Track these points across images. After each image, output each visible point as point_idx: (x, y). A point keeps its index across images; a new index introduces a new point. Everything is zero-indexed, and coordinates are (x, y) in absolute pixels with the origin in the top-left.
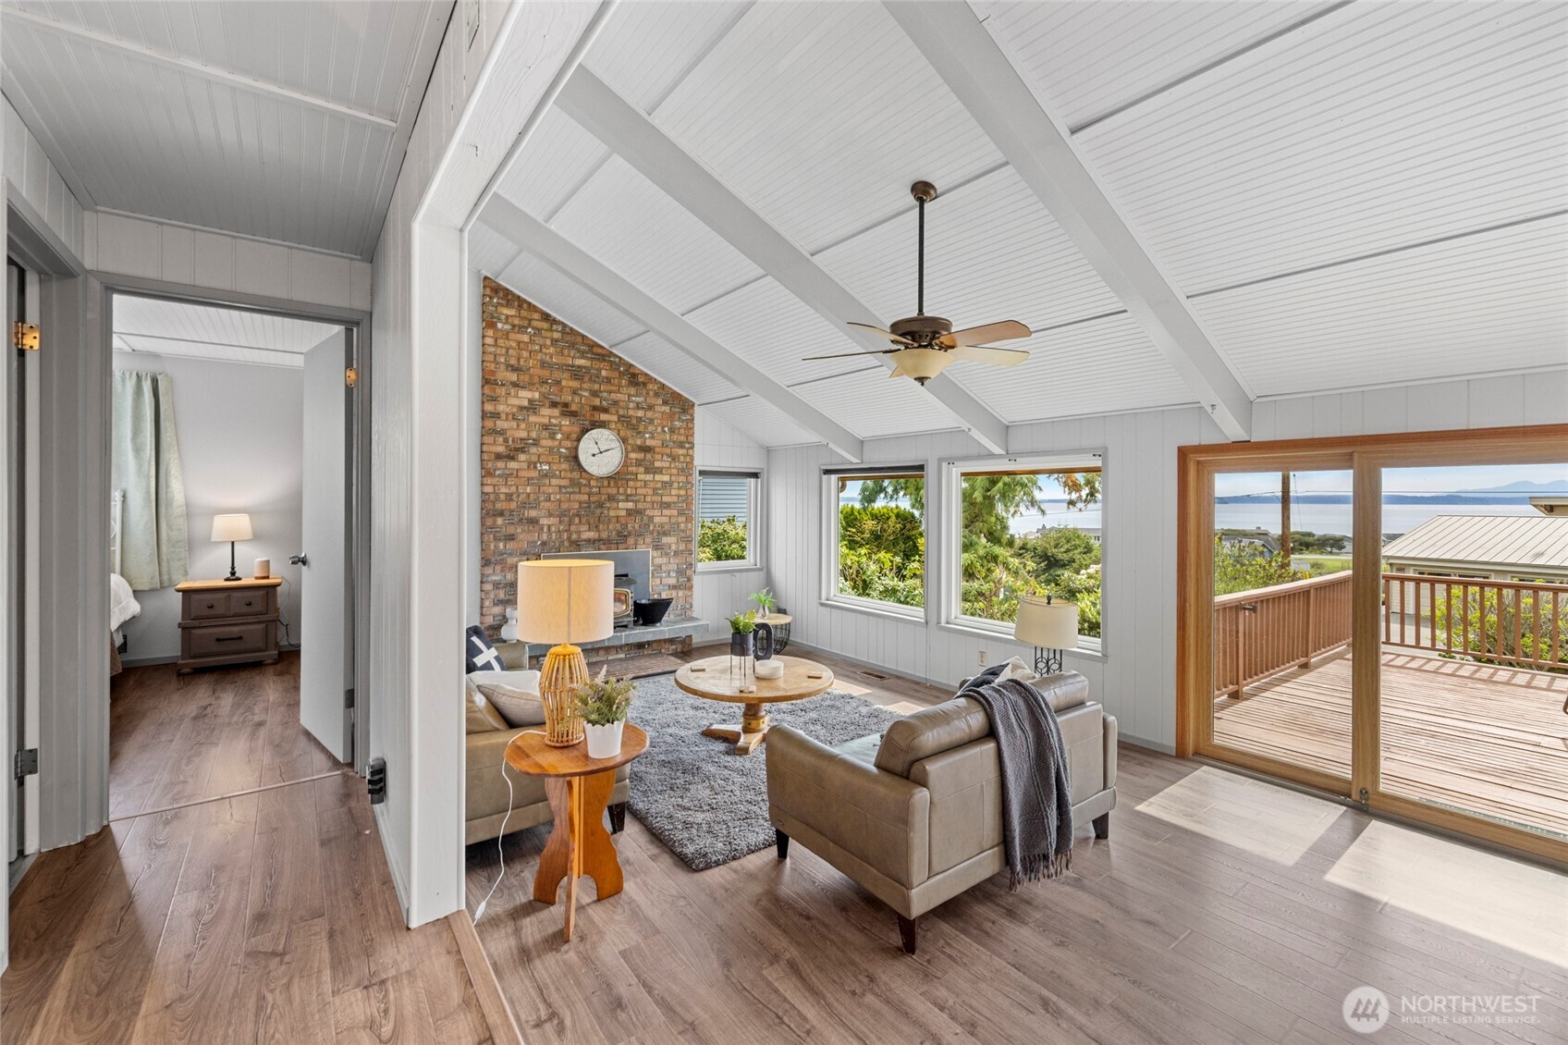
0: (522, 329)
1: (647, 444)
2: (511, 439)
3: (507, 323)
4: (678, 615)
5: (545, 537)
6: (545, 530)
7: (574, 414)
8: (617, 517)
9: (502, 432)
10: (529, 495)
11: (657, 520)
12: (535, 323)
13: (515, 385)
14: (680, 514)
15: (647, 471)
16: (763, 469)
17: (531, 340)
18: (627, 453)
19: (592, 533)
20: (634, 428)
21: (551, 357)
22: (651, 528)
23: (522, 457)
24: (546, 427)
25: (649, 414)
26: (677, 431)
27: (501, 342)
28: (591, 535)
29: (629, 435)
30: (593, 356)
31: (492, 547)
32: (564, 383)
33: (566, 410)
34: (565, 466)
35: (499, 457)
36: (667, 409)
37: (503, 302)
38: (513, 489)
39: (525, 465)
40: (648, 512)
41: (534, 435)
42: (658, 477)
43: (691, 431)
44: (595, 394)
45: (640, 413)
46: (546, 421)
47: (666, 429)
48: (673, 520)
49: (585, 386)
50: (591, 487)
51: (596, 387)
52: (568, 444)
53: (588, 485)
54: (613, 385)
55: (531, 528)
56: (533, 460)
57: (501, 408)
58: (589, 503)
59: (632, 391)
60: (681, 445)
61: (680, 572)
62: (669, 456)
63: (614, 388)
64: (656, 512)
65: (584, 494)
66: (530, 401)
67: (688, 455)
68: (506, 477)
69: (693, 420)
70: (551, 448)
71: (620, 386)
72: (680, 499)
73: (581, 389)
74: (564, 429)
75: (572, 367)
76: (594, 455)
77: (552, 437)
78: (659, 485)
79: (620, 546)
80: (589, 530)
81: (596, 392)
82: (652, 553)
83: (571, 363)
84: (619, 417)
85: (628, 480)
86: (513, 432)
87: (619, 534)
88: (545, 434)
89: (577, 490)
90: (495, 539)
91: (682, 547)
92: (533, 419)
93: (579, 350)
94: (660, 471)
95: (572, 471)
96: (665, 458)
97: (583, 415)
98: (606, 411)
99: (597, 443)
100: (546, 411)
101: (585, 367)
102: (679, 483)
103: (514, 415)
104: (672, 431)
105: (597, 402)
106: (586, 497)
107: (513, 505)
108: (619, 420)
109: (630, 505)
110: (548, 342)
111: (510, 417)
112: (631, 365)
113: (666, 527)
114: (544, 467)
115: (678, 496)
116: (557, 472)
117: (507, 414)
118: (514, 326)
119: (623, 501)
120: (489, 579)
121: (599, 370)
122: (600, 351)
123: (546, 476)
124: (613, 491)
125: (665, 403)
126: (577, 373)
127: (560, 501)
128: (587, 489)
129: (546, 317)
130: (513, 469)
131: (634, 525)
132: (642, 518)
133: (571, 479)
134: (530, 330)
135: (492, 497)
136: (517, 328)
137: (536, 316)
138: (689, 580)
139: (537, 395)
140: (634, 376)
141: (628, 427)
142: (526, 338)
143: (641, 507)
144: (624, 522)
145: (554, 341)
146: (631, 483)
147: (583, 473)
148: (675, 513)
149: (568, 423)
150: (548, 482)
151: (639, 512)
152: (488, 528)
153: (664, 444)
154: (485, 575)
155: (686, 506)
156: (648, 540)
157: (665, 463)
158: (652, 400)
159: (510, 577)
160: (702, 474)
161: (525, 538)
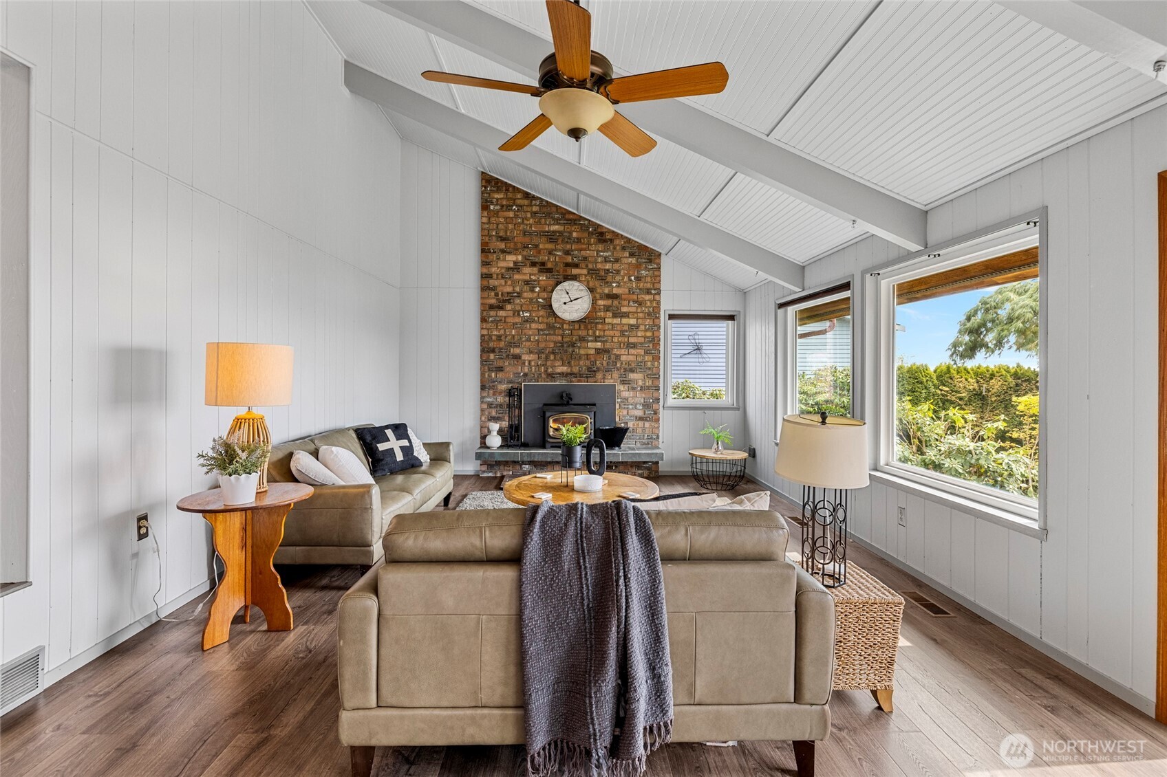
0: (509, 208)
1: (614, 292)
2: (500, 293)
3: (497, 205)
4: (644, 444)
5: (526, 370)
6: (527, 364)
7: (549, 271)
8: (587, 355)
9: (494, 289)
10: (514, 336)
11: (623, 358)
12: (519, 202)
13: (503, 251)
14: (647, 353)
15: (615, 316)
16: (740, 311)
17: (516, 216)
18: (594, 301)
19: (566, 368)
20: (602, 279)
21: (531, 227)
22: (618, 365)
23: (509, 307)
24: (527, 283)
25: (616, 266)
26: (643, 280)
27: (493, 220)
28: (564, 369)
29: (598, 286)
30: (565, 222)
31: (487, 376)
32: (541, 246)
33: (543, 268)
34: (541, 313)
35: (492, 307)
36: (633, 260)
37: (495, 189)
38: (502, 332)
39: (511, 313)
40: (615, 351)
41: (517, 289)
42: (625, 321)
43: (658, 279)
44: (567, 253)
45: (608, 266)
46: (527, 278)
47: (633, 278)
48: (640, 359)
49: (559, 247)
50: (564, 330)
51: (568, 247)
52: (545, 295)
53: (562, 328)
54: (583, 244)
55: (516, 362)
56: (517, 309)
57: (493, 270)
58: (562, 343)
59: (600, 247)
60: (648, 292)
61: (646, 406)
62: (635, 302)
63: (584, 246)
64: (623, 352)
65: (558, 335)
66: (515, 263)
67: (654, 300)
68: (496, 322)
69: (660, 268)
70: (531, 299)
71: (589, 244)
72: (647, 340)
73: (556, 250)
74: (542, 283)
75: (548, 232)
76: (565, 303)
77: (532, 290)
78: (626, 328)
79: (590, 379)
80: (563, 365)
81: (568, 251)
82: (619, 387)
83: (547, 229)
84: (589, 270)
85: (597, 323)
86: (501, 288)
87: (589, 369)
88: (526, 288)
89: (552, 332)
90: (489, 370)
91: (649, 383)
92: (517, 277)
93: (553, 219)
94: (626, 315)
95: (548, 316)
96: (631, 303)
97: (558, 271)
98: (576, 266)
99: (568, 293)
100: (527, 270)
101: (559, 232)
102: (645, 325)
103: (502, 275)
104: (638, 279)
105: (569, 259)
106: (560, 338)
107: (502, 344)
108: (588, 273)
109: (599, 345)
110: (529, 215)
111: (500, 276)
112: (599, 226)
113: (633, 365)
114: (525, 315)
115: (645, 337)
116: (536, 318)
117: (497, 275)
118: (502, 206)
119: (592, 341)
120: (485, 400)
121: (571, 233)
122: (571, 217)
123: (528, 321)
124: (583, 333)
125: (632, 255)
126: (552, 237)
127: (538, 341)
128: (561, 332)
129: (527, 195)
130: (502, 316)
131: (602, 362)
132: (610, 356)
133: (547, 324)
134: (514, 207)
135: (486, 337)
136: (505, 207)
137: (519, 196)
138: (656, 413)
139: (520, 258)
140: (602, 234)
141: (597, 278)
142: (511, 214)
143: (608, 347)
144: (593, 359)
145: (534, 214)
146: (600, 326)
147: (557, 319)
148: (642, 352)
149: (544, 278)
150: (528, 326)
151: (607, 351)
152: (484, 362)
153: (631, 292)
154: (482, 398)
155: (652, 346)
156: (616, 375)
157: (632, 308)
158: (619, 254)
159: (500, 399)
160: (672, 317)
161: (511, 370)
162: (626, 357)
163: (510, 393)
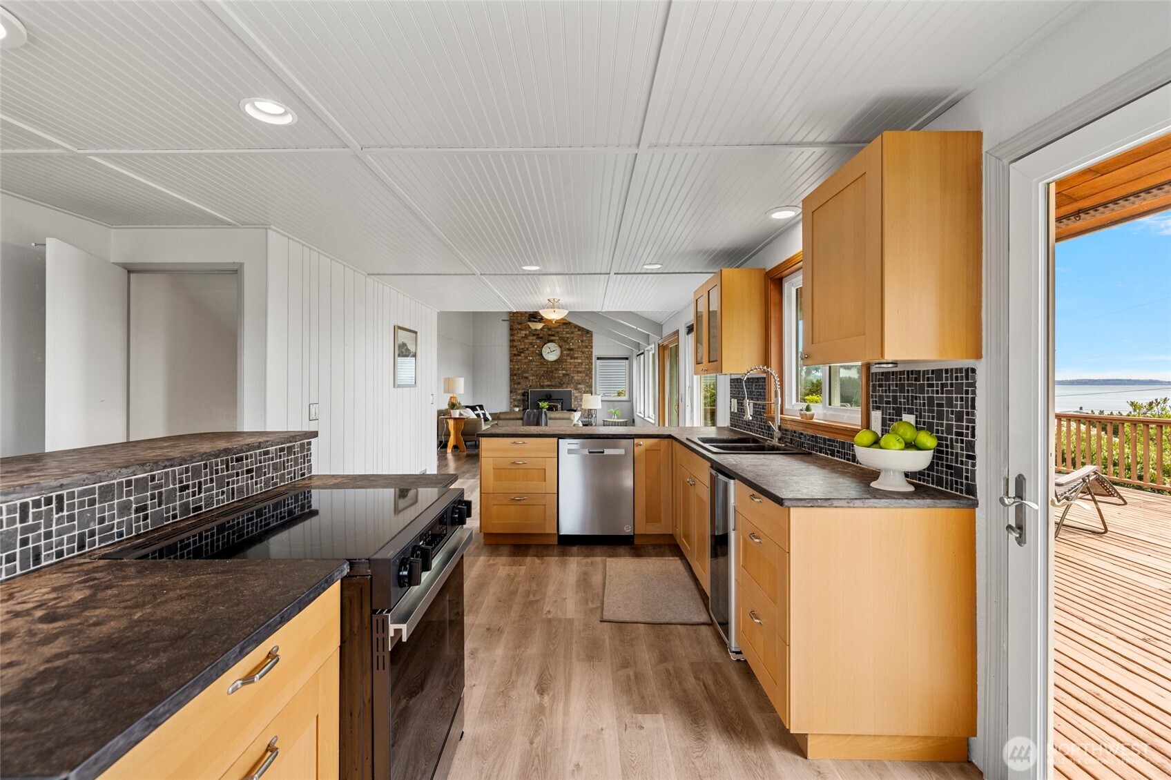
1: (571, 347)
2: (518, 349)
5: (531, 384)
6: (531, 381)
7: (541, 338)
8: (559, 376)
9: (516, 346)
10: (525, 368)
11: (575, 378)
13: (520, 329)
14: (586, 375)
15: (571, 358)
16: (630, 356)
18: (562, 352)
20: (565, 341)
22: (573, 381)
23: (523, 355)
24: (531, 344)
25: (572, 335)
26: (584, 342)
27: (515, 315)
28: (548, 383)
29: (563, 345)
31: (513, 386)
33: (538, 337)
34: (538, 357)
35: (515, 355)
38: (520, 366)
39: (524, 358)
40: (572, 375)
41: (527, 347)
42: (576, 361)
43: (591, 342)
44: (549, 330)
45: (568, 336)
46: (531, 341)
47: (580, 341)
48: (583, 378)
50: (548, 366)
51: (550, 327)
52: (539, 349)
53: (547, 364)
55: (526, 380)
56: (526, 356)
57: (515, 338)
58: (547, 371)
59: (565, 327)
60: (587, 347)
62: (581, 352)
64: (575, 375)
65: (545, 368)
66: (525, 335)
67: (590, 351)
68: (517, 362)
69: (592, 338)
70: (533, 351)
72: (586, 369)
73: (544, 328)
74: (538, 343)
76: (548, 353)
77: (533, 347)
78: (577, 364)
79: (560, 388)
80: (547, 381)
82: (574, 391)
86: (519, 346)
87: (560, 383)
88: (531, 346)
89: (542, 366)
90: (514, 384)
91: (587, 389)
92: (526, 341)
94: (576, 358)
95: (541, 359)
97: (545, 338)
98: (553, 335)
99: (549, 348)
100: (531, 338)
102: (586, 363)
103: (519, 340)
104: (582, 341)
105: (550, 332)
107: (520, 372)
108: (559, 339)
109: (564, 372)
113: (580, 381)
114: (530, 358)
116: (535, 360)
117: (517, 340)
119: (561, 370)
123: (531, 361)
124: (557, 366)
125: (579, 332)
127: (536, 370)
128: (546, 366)
130: (520, 359)
131: (566, 380)
132: (569, 377)
133: (540, 362)
135: (512, 369)
139: (528, 332)
141: (563, 341)
143: (569, 373)
144: (561, 379)
146: (564, 363)
147: (545, 360)
148: (584, 375)
149: (539, 341)
150: (532, 363)
151: (568, 375)
152: (511, 380)
153: (579, 347)
154: (511, 397)
155: (589, 372)
156: (572, 386)
157: (579, 354)
158: (573, 330)
159: (519, 397)
160: (598, 359)
161: (524, 384)
162: (577, 377)
163: (523, 395)
